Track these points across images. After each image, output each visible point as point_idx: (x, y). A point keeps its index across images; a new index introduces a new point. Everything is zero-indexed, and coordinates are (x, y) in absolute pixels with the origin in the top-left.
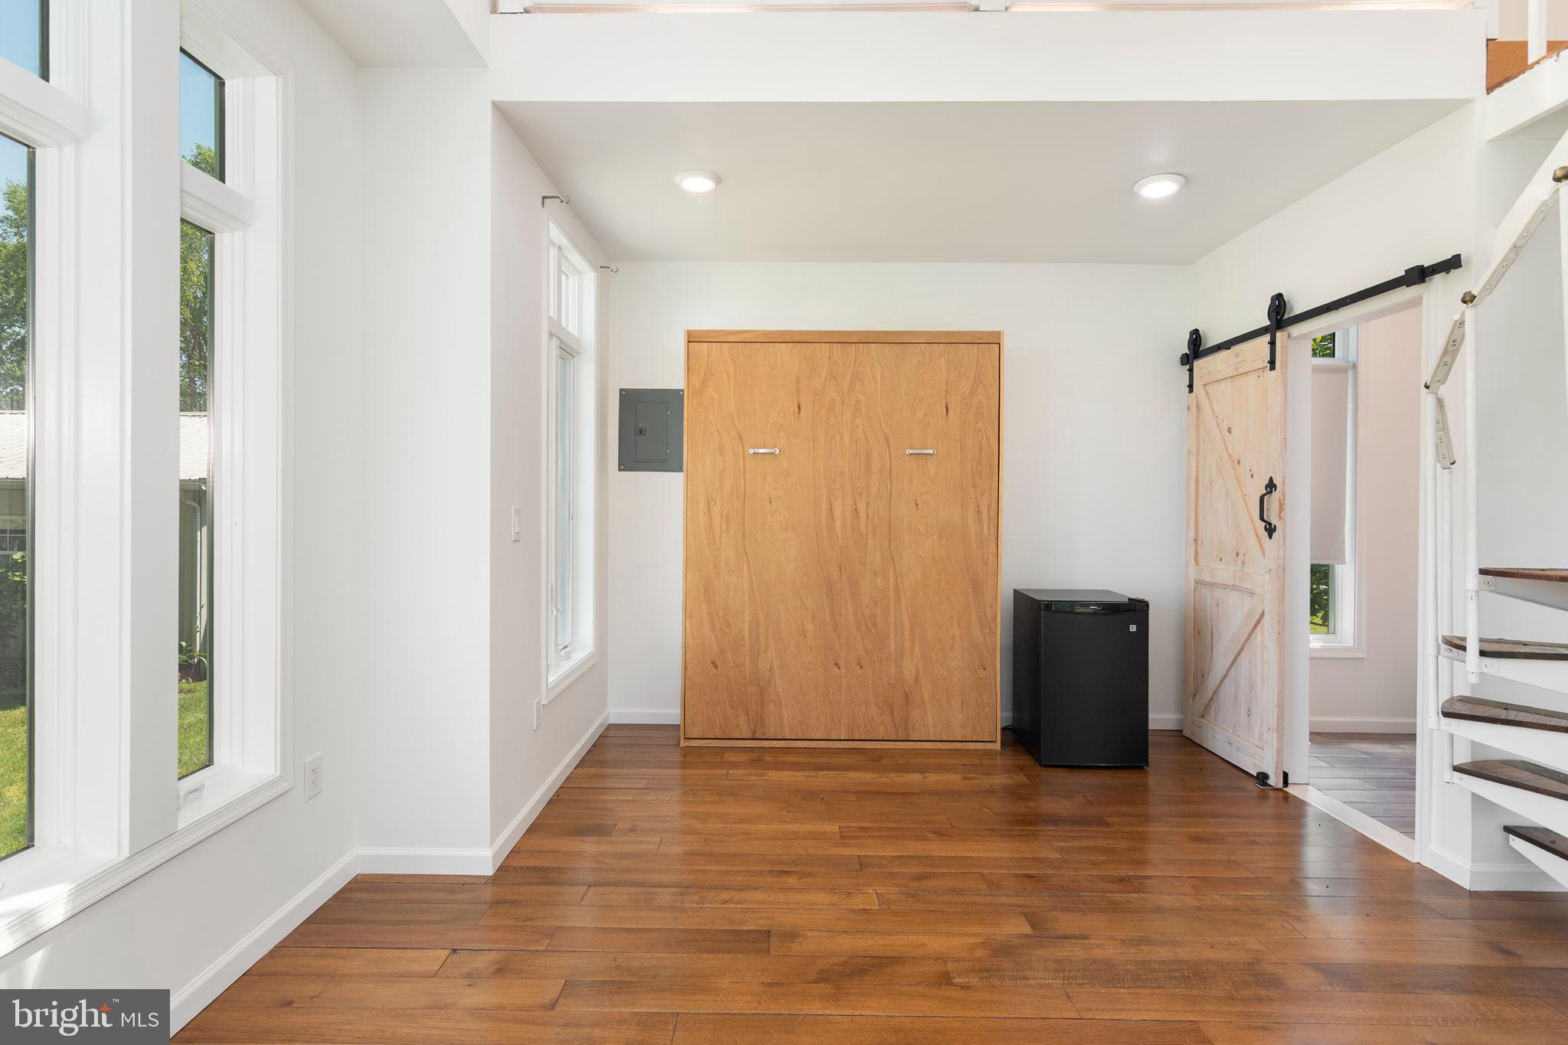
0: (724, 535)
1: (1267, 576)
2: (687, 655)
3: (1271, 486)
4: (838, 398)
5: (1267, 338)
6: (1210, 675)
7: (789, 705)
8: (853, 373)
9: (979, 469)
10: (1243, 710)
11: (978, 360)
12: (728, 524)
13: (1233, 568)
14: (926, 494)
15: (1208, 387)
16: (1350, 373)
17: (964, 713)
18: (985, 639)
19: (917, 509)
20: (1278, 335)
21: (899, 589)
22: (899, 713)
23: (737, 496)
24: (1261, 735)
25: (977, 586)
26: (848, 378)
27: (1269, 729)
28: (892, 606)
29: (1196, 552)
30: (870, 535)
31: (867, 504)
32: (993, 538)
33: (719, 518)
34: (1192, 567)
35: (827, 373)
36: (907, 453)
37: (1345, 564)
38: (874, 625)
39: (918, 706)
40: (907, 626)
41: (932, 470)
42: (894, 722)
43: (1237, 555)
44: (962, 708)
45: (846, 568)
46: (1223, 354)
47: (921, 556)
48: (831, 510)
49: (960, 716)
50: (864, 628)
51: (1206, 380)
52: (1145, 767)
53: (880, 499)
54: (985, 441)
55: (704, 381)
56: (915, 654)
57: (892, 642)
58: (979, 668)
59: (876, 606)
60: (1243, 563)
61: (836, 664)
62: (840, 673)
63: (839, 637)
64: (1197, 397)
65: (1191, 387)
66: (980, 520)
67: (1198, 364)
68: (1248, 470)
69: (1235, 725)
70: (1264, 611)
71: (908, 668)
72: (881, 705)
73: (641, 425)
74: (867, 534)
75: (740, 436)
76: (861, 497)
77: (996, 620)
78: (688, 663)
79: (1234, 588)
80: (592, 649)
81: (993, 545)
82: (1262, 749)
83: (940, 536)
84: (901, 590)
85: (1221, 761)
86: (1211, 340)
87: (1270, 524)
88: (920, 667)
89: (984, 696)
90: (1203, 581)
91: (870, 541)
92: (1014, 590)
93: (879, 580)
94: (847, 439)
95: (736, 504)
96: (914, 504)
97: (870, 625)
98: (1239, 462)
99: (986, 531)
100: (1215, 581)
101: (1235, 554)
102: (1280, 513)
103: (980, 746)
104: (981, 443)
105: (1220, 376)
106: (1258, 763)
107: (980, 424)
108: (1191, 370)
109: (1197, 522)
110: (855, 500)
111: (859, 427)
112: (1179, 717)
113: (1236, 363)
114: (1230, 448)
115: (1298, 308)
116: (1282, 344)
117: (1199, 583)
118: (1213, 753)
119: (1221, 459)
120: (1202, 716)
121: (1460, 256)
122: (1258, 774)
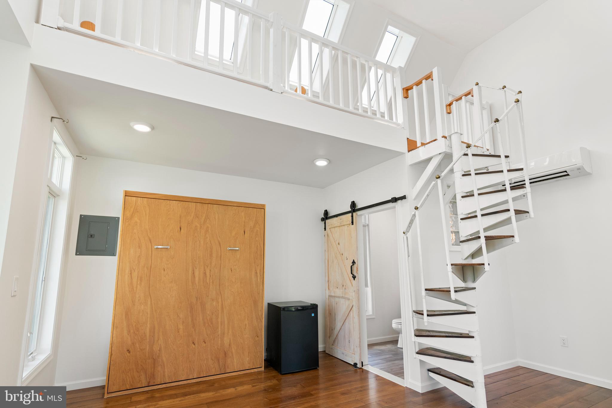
0: (139, 286)
1: (354, 293)
2: (113, 348)
3: (354, 262)
4: (199, 225)
5: (350, 214)
6: (335, 329)
7: (169, 366)
8: (206, 215)
9: (257, 256)
10: (347, 341)
11: (256, 214)
12: (141, 280)
13: (342, 291)
14: (235, 266)
15: (331, 229)
16: (367, 227)
17: (250, 357)
18: (258, 324)
19: (232, 272)
20: (354, 214)
21: (223, 306)
22: (222, 361)
23: (147, 267)
24: (354, 349)
25: (255, 302)
26: (204, 218)
27: (357, 347)
28: (220, 314)
29: (329, 285)
30: (211, 284)
31: (210, 270)
32: (261, 283)
33: (136, 278)
34: (327, 291)
35: (194, 215)
36: (228, 249)
37: (368, 287)
38: (212, 323)
39: (230, 357)
40: (226, 322)
41: (238, 256)
42: (219, 366)
43: (343, 286)
44: (249, 355)
45: (199, 298)
46: (335, 219)
47: (233, 292)
48: (194, 273)
49: (248, 359)
50: (207, 325)
51: (330, 227)
52: (318, 368)
53: (216, 268)
54: (259, 245)
55: (133, 214)
56: (229, 334)
57: (220, 329)
58: (256, 336)
59: (213, 314)
60: (345, 289)
61: (193, 343)
62: (195, 346)
63: (195, 330)
64: (327, 232)
65: (325, 229)
66: (257, 276)
67: (327, 221)
68: (346, 257)
69: (344, 347)
70: (353, 305)
71: (226, 341)
72: (214, 359)
73: (92, 233)
74: (210, 283)
75: (150, 240)
76: (207, 268)
77: (263, 316)
78: (113, 352)
79: (342, 297)
80: (50, 353)
81: (261, 286)
82: (355, 354)
83: (241, 283)
84: (224, 306)
85: (340, 361)
86: (331, 214)
87: (354, 275)
88: (232, 340)
89: (258, 348)
90: (332, 296)
91: (211, 286)
92: (268, 303)
93: (214, 303)
94: (202, 242)
95: (146, 272)
96: (230, 270)
97: (210, 323)
98: (342, 255)
99: (259, 280)
100: (336, 295)
101: (342, 286)
102: (357, 271)
103: (256, 370)
104: (257, 246)
105: (335, 226)
106: (353, 359)
107: (257, 239)
108: (325, 223)
109: (328, 275)
110: (205, 268)
111: (207, 238)
112: (324, 346)
113: (341, 222)
114: (339, 250)
115: (359, 206)
116: (355, 216)
117: (330, 296)
118: (337, 358)
119: (336, 253)
120: (333, 345)
121: (405, 195)
122: (354, 364)
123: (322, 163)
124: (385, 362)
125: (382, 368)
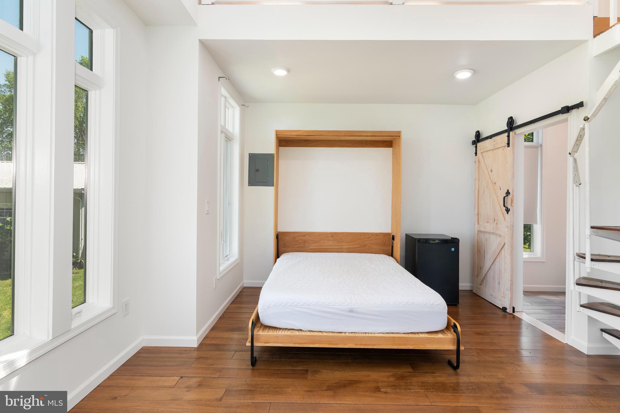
1: (506, 229)
3: (508, 193)
5: (506, 134)
6: (484, 268)
10: (497, 282)
13: (493, 226)
15: (483, 154)
16: (539, 148)
20: (511, 133)
24: (504, 292)
27: (507, 290)
29: (478, 219)
34: (476, 225)
37: (537, 224)
43: (495, 220)
46: (489, 141)
51: (482, 151)
52: (458, 305)
60: (497, 223)
64: (478, 158)
65: (476, 153)
67: (479, 144)
68: (499, 187)
69: (493, 288)
70: (505, 243)
73: (257, 168)
79: (493, 233)
80: (237, 257)
82: (504, 298)
85: (488, 303)
86: (484, 135)
87: (508, 208)
90: (481, 231)
92: (406, 234)
98: (495, 184)
100: (485, 231)
101: (493, 220)
102: (511, 204)
105: (488, 149)
106: (503, 303)
108: (476, 147)
109: (478, 207)
112: (471, 285)
113: (494, 144)
114: (491, 178)
115: (519, 122)
116: (512, 136)
117: (479, 231)
118: (484, 299)
119: (488, 182)
120: (481, 285)
121: (583, 102)
122: (503, 308)
123: (463, 75)
124: (548, 313)
125: (540, 318)
